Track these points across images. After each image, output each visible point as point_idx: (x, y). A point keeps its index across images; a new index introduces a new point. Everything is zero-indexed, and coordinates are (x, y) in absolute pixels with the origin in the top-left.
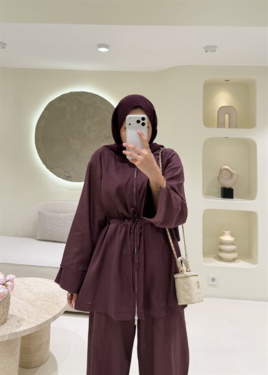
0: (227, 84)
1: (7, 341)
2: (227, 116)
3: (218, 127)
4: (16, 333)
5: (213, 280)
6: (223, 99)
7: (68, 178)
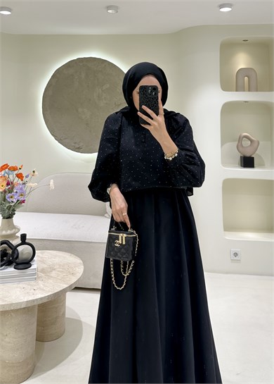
0: (245, 44)
1: (24, 308)
2: (246, 78)
3: (236, 91)
4: (33, 301)
5: (236, 254)
6: (242, 61)
7: (78, 149)
